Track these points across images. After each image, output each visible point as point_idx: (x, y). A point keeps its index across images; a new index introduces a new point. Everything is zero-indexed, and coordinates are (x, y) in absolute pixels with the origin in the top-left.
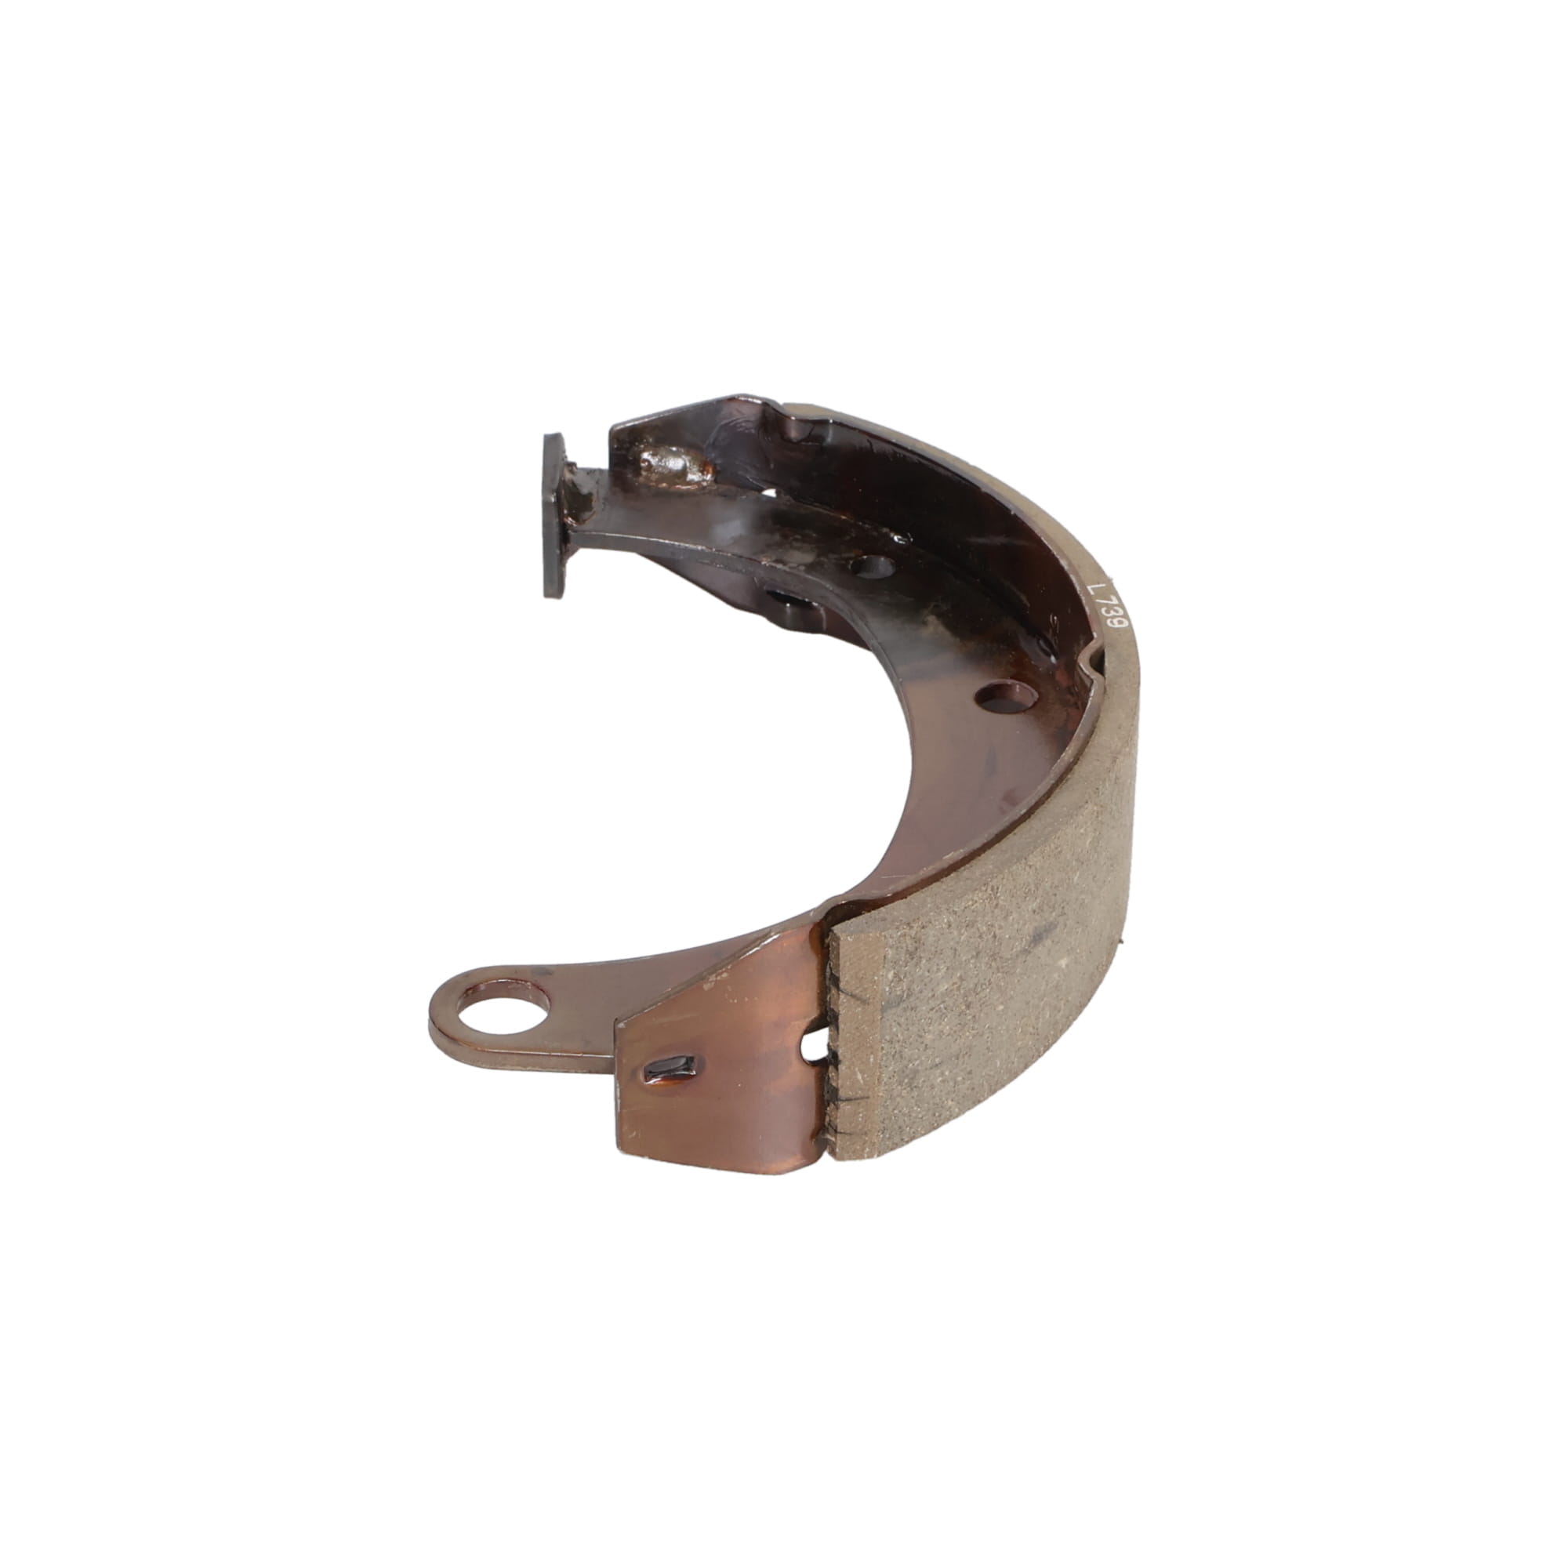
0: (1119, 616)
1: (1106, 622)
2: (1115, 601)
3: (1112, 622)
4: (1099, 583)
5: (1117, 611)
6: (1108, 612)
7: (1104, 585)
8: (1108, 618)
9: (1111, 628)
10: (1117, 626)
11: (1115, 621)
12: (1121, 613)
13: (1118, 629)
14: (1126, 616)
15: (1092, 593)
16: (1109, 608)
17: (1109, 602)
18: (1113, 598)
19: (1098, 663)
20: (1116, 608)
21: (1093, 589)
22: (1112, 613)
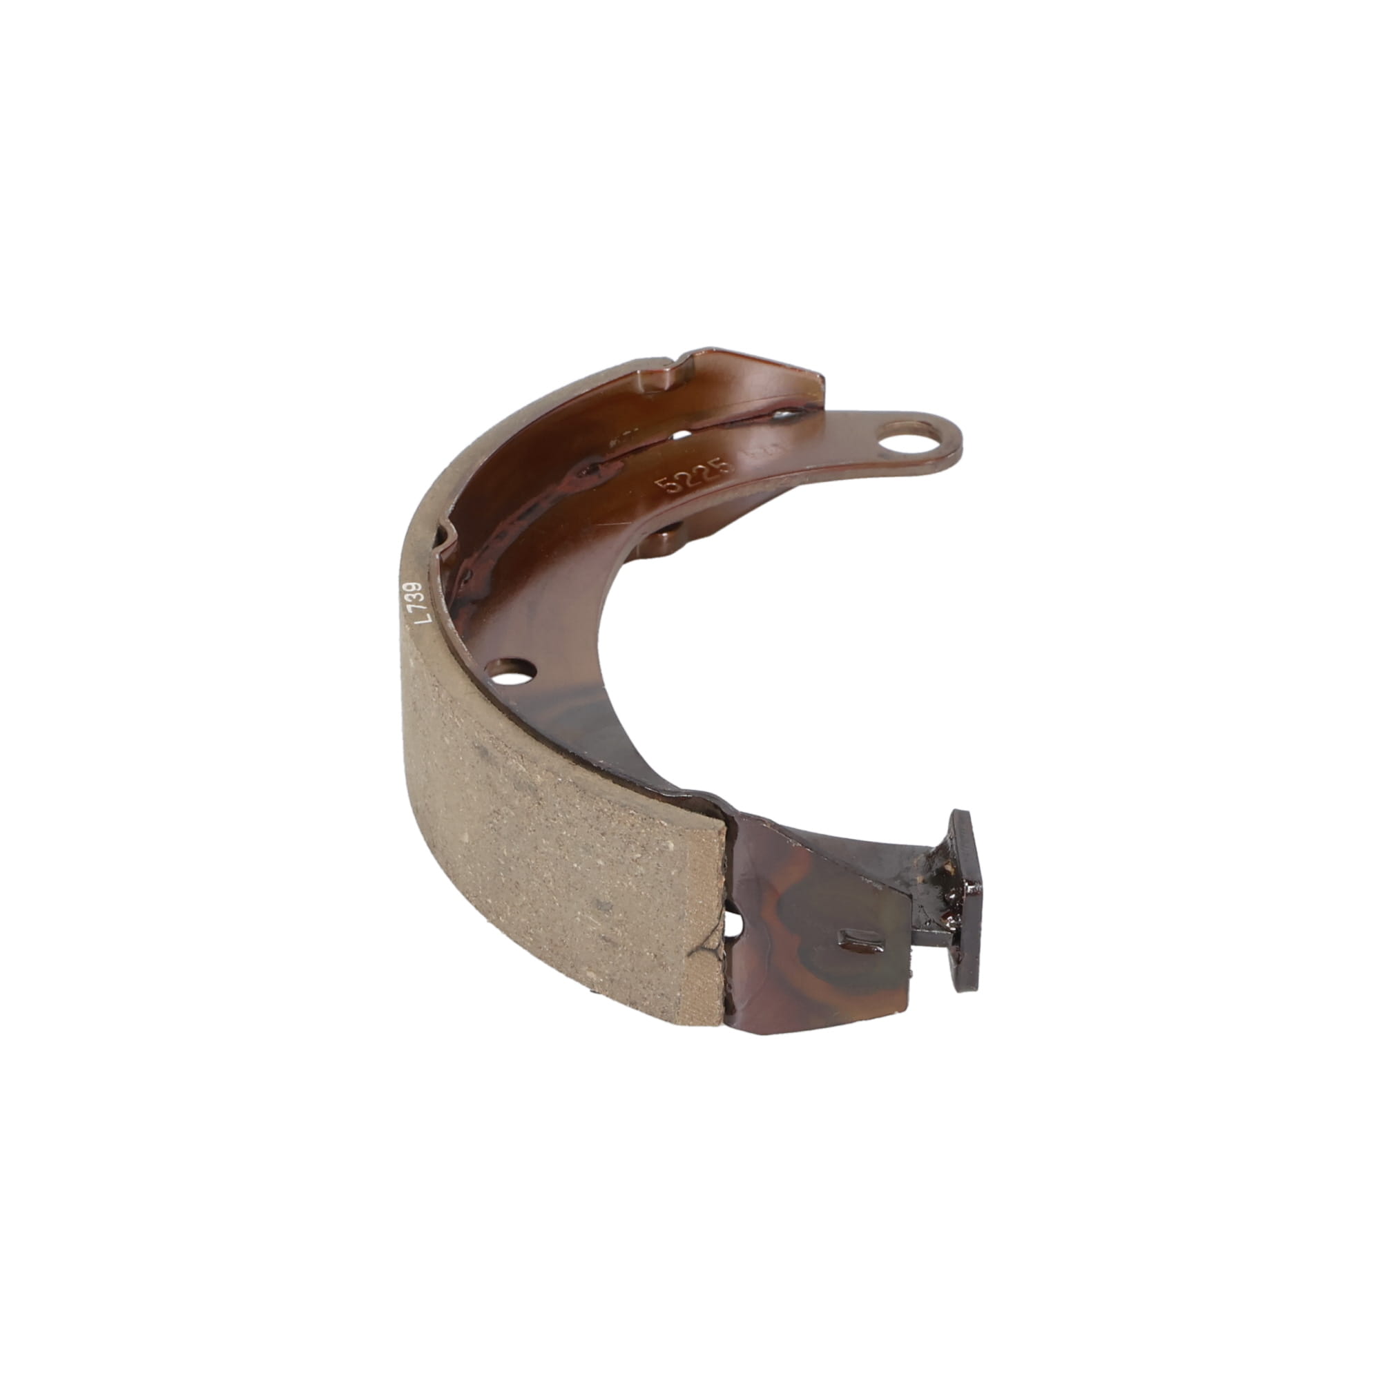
0: (409, 593)
1: (423, 587)
2: (409, 607)
3: (417, 587)
4: (420, 625)
5: (410, 597)
6: (419, 597)
7: (416, 623)
8: (420, 592)
9: (418, 582)
10: (413, 584)
11: (414, 588)
12: (406, 597)
13: (413, 582)
14: (402, 593)
15: (428, 615)
16: (416, 601)
17: (414, 606)
18: (410, 611)
19: (441, 537)
20: (410, 601)
21: (427, 619)
22: (414, 596)
